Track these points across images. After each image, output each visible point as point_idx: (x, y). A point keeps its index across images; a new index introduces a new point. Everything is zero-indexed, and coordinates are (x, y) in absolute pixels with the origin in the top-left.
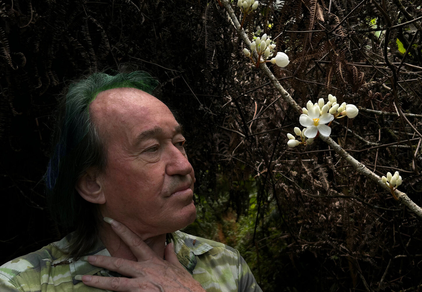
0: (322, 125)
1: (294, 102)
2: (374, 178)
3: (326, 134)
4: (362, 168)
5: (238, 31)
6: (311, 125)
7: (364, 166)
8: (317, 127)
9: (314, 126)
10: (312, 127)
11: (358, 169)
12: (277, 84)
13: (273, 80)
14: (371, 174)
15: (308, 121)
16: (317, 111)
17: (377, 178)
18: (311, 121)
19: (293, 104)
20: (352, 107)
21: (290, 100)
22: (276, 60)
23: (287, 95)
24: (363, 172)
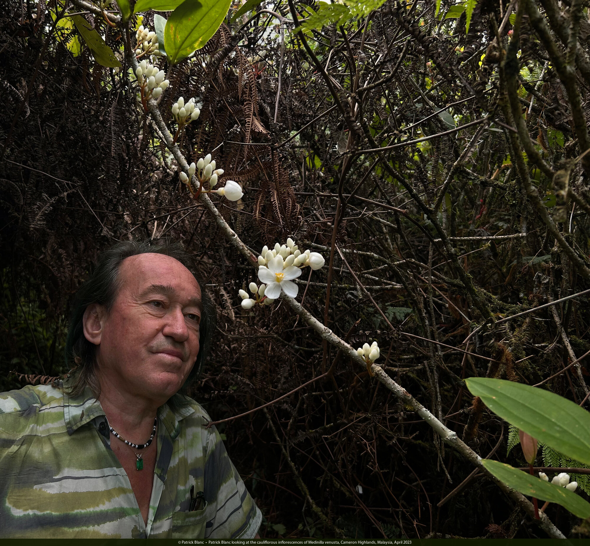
0: (286, 282)
1: (243, 246)
2: (344, 348)
3: (292, 293)
4: (329, 334)
5: (170, 146)
6: (273, 281)
7: (331, 331)
8: (281, 283)
9: (277, 283)
10: (274, 284)
11: (324, 335)
12: (221, 221)
13: (216, 216)
14: (340, 342)
15: (268, 276)
16: (279, 263)
17: (347, 347)
18: (272, 276)
19: (241, 248)
20: (317, 257)
21: (238, 243)
22: (226, 192)
23: (234, 236)
24: (330, 339)
